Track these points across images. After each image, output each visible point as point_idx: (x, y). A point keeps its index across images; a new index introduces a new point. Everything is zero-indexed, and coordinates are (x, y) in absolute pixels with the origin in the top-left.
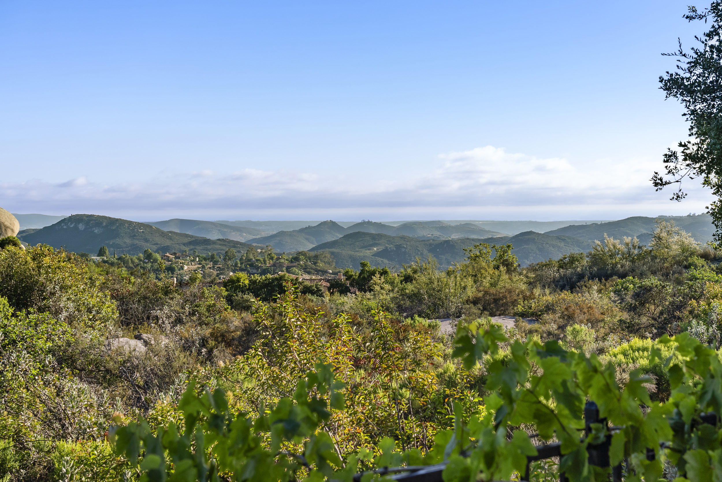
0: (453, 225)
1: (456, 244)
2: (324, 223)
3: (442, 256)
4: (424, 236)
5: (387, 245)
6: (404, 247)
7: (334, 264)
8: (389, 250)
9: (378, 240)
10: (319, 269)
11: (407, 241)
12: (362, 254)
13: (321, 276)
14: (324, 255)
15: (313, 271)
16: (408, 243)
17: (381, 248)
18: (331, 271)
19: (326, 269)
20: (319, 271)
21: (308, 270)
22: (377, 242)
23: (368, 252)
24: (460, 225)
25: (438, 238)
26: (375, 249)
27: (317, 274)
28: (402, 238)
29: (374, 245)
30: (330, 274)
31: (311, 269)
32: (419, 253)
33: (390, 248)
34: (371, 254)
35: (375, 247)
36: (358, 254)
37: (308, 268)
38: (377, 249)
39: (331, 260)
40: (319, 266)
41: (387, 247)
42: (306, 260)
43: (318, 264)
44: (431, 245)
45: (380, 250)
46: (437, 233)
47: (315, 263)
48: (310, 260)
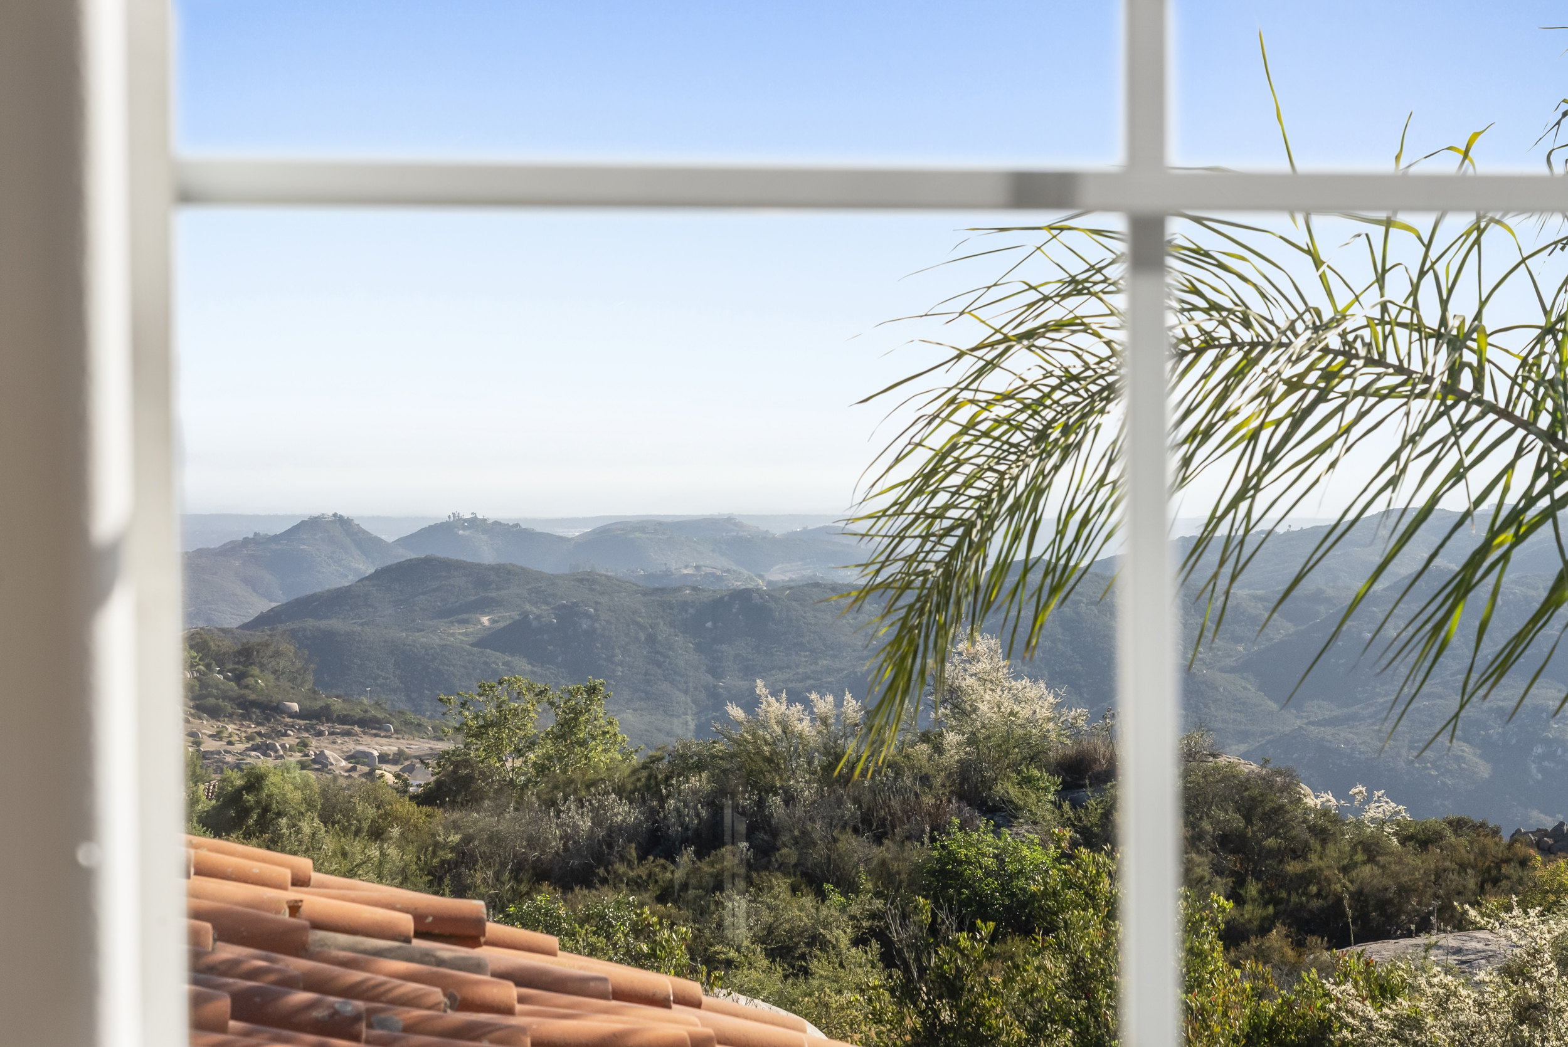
0: (778, 531)
1: (772, 605)
2: (312, 525)
3: (724, 647)
4: (667, 574)
5: (528, 607)
6: (587, 615)
7: (310, 678)
8: (535, 623)
9: (498, 589)
10: (253, 697)
11: (602, 594)
12: (436, 640)
13: (258, 724)
14: (272, 648)
15: (228, 706)
16: (603, 600)
17: (507, 616)
18: (295, 706)
19: (277, 697)
20: (254, 704)
21: (212, 701)
22: (493, 594)
23: (458, 630)
24: (805, 531)
25: (719, 578)
26: (485, 620)
27: (244, 717)
28: (581, 581)
29: (482, 606)
30: (293, 715)
31: (224, 698)
32: (642, 636)
33: (538, 617)
34: (471, 639)
35: (484, 613)
36: (422, 639)
37: (210, 695)
38: (493, 621)
39: (299, 664)
40: (253, 689)
41: (525, 615)
42: (208, 666)
43: (251, 681)
44: (684, 605)
45: (501, 625)
46: (715, 563)
47: (239, 677)
48: (221, 663)
